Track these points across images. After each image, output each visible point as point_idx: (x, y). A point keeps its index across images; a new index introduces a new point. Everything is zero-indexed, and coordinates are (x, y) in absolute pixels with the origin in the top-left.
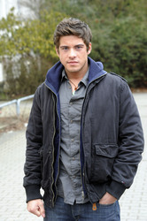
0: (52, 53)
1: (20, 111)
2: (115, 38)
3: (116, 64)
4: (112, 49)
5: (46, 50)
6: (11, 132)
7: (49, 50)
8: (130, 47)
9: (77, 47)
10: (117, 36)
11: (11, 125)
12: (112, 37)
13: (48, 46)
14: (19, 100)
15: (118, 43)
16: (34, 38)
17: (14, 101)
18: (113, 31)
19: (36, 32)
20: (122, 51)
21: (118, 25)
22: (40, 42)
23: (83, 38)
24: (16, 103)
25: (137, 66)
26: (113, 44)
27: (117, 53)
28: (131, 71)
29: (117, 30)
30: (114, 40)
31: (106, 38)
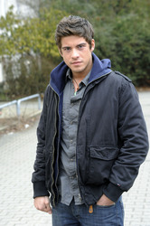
0: (52, 52)
1: (21, 112)
2: (117, 36)
3: (118, 63)
4: (114, 47)
5: (46, 48)
6: (12, 133)
7: (49, 48)
8: (132, 45)
9: (80, 47)
10: (118, 34)
11: (11, 126)
12: (113, 35)
13: (48, 45)
14: (19, 101)
15: (120, 41)
16: (33, 37)
17: (15, 102)
18: (115, 29)
19: (36, 31)
20: (124, 49)
21: (119, 22)
22: (40, 41)
23: (84, 36)
24: (16, 104)
25: (140, 64)
26: (115, 42)
27: (119, 51)
28: (133, 69)
29: (118, 28)
30: (116, 38)
31: (107, 36)
